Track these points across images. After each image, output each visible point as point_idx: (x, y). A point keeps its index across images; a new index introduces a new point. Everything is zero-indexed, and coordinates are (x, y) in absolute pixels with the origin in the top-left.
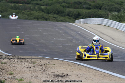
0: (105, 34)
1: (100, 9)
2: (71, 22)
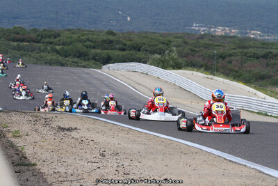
0: (144, 86)
1: (139, 50)
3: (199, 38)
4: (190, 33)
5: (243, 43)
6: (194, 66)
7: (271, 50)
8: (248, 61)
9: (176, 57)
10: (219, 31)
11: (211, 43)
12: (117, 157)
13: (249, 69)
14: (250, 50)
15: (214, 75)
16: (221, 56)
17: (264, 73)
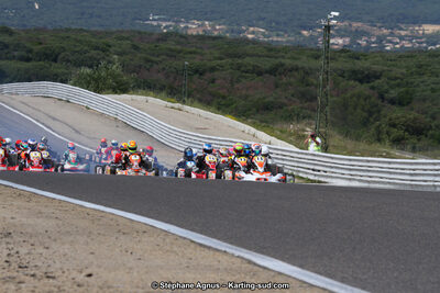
3: (158, 40)
4: (143, 30)
5: (234, 49)
6: (149, 88)
7: (283, 61)
8: (244, 81)
9: (119, 71)
10: (194, 28)
11: (179, 47)
12: (8, 240)
13: (244, 92)
14: (248, 60)
15: (184, 102)
16: (196, 71)
17: (271, 99)
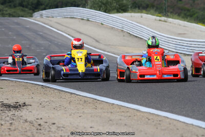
2: (26, 17)
13: (202, 6)
